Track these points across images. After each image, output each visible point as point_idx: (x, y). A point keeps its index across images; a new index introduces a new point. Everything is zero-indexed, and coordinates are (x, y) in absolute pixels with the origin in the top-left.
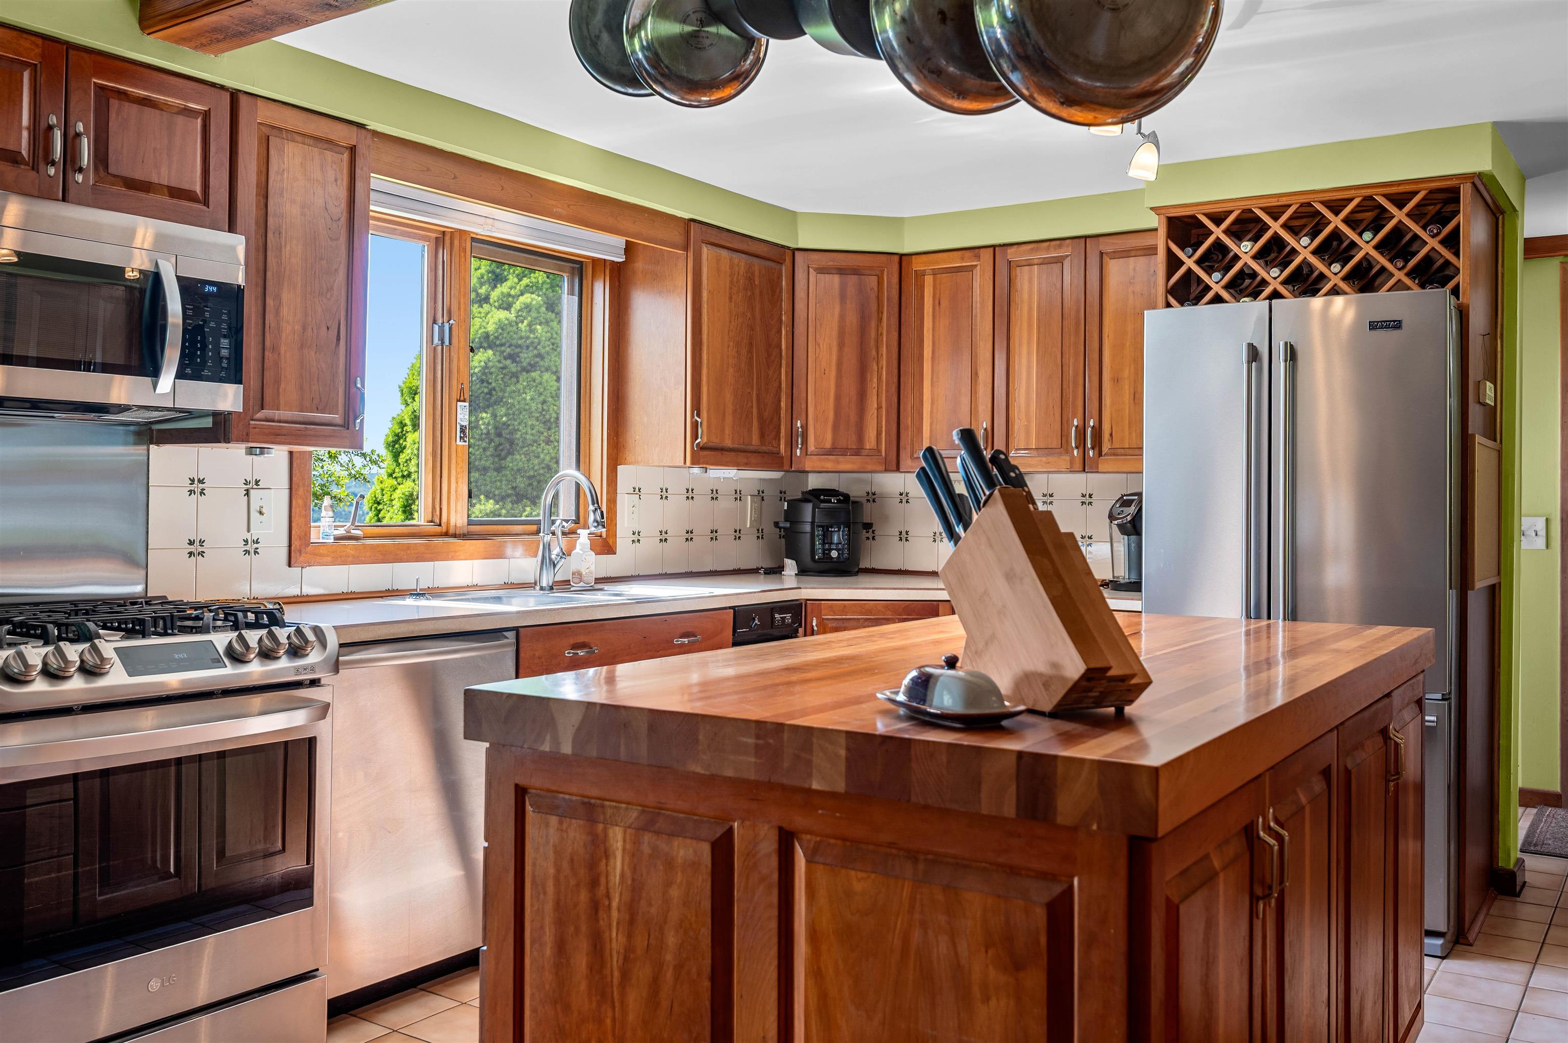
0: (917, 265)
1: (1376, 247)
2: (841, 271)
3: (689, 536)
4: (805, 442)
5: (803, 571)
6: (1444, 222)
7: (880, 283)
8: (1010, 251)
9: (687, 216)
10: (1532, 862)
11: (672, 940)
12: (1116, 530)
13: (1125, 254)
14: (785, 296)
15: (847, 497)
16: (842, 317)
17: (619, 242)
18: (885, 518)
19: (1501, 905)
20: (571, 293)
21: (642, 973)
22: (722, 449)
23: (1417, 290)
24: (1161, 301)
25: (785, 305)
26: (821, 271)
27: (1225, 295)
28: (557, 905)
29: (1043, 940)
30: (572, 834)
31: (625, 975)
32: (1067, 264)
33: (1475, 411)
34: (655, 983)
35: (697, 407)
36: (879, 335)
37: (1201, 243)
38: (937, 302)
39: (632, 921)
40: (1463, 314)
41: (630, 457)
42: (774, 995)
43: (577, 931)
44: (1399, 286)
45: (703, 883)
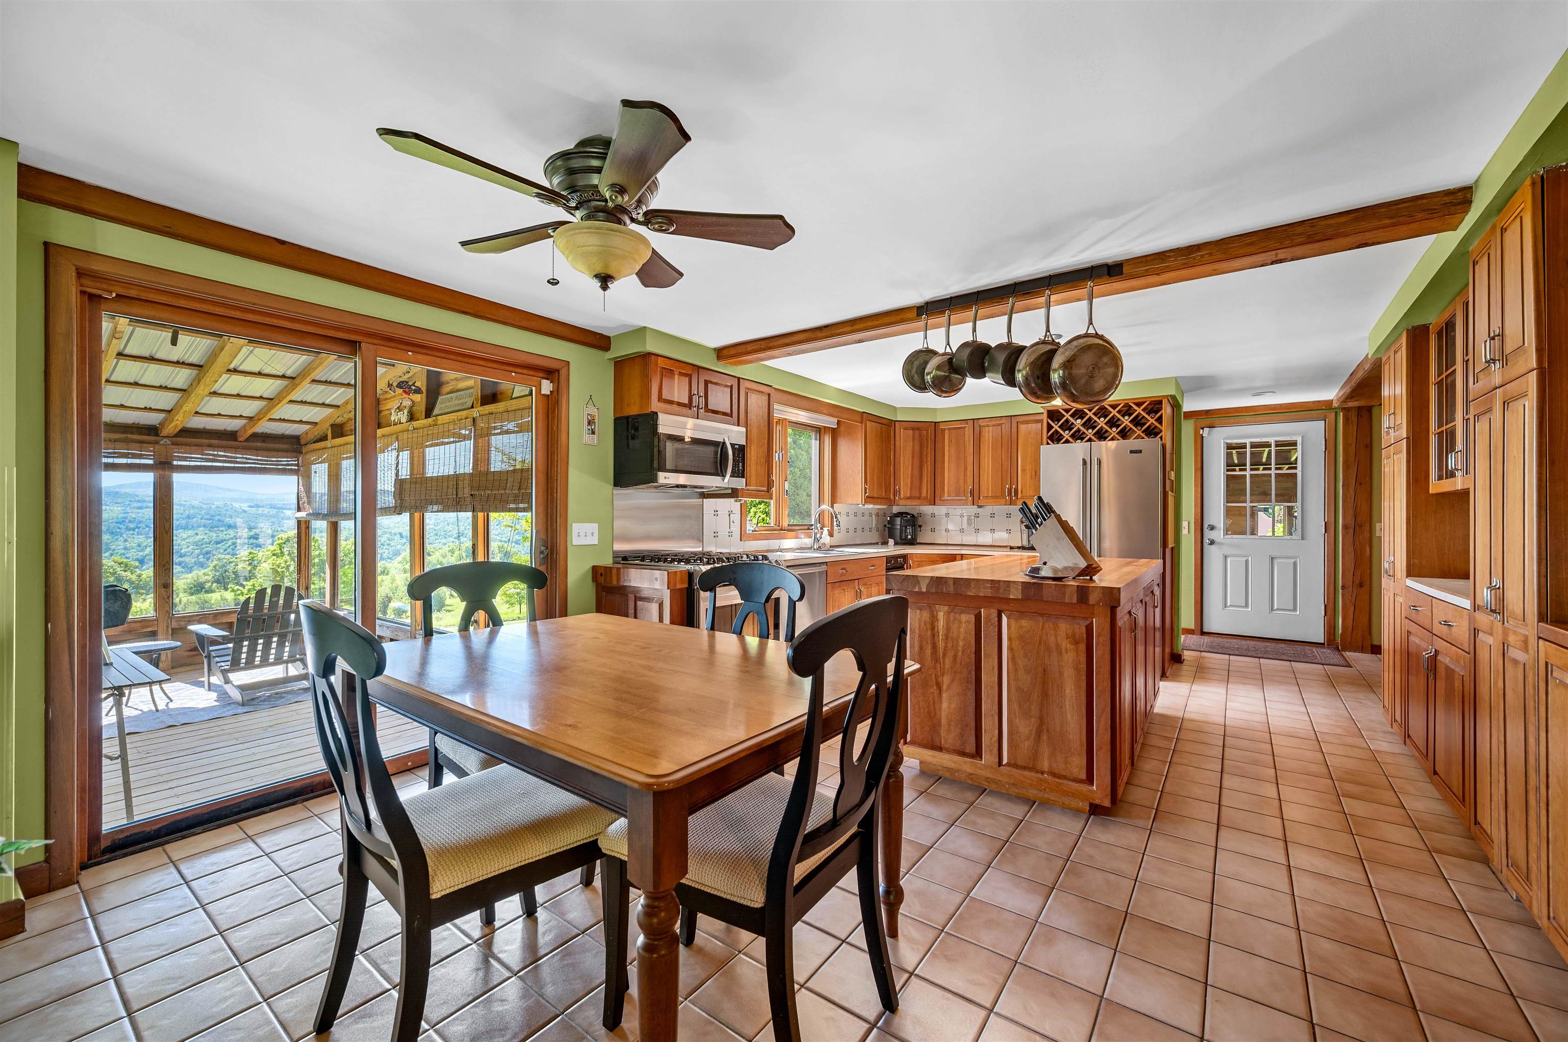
0: (942, 426)
1: (1130, 422)
2: (913, 429)
3: (855, 530)
4: (899, 495)
5: (896, 544)
6: (1157, 412)
7: (927, 433)
8: (980, 421)
9: (862, 411)
10: (1186, 653)
11: (961, 643)
12: (1023, 528)
13: (1027, 422)
14: (892, 439)
15: (913, 515)
16: (913, 447)
17: (835, 420)
18: (926, 523)
19: (1176, 666)
20: (816, 439)
21: (950, 654)
22: (873, 498)
23: (1146, 439)
24: (1045, 441)
25: (892, 442)
26: (905, 429)
27: (1070, 439)
28: (920, 635)
29: (1085, 636)
30: (925, 615)
31: (944, 655)
32: (1003, 426)
33: (1168, 482)
34: (955, 656)
35: (866, 482)
36: (927, 453)
37: (1060, 420)
38: (950, 441)
39: (947, 639)
40: (1164, 447)
41: (838, 500)
42: (997, 657)
43: (927, 642)
44: (1138, 437)
45: (972, 627)
